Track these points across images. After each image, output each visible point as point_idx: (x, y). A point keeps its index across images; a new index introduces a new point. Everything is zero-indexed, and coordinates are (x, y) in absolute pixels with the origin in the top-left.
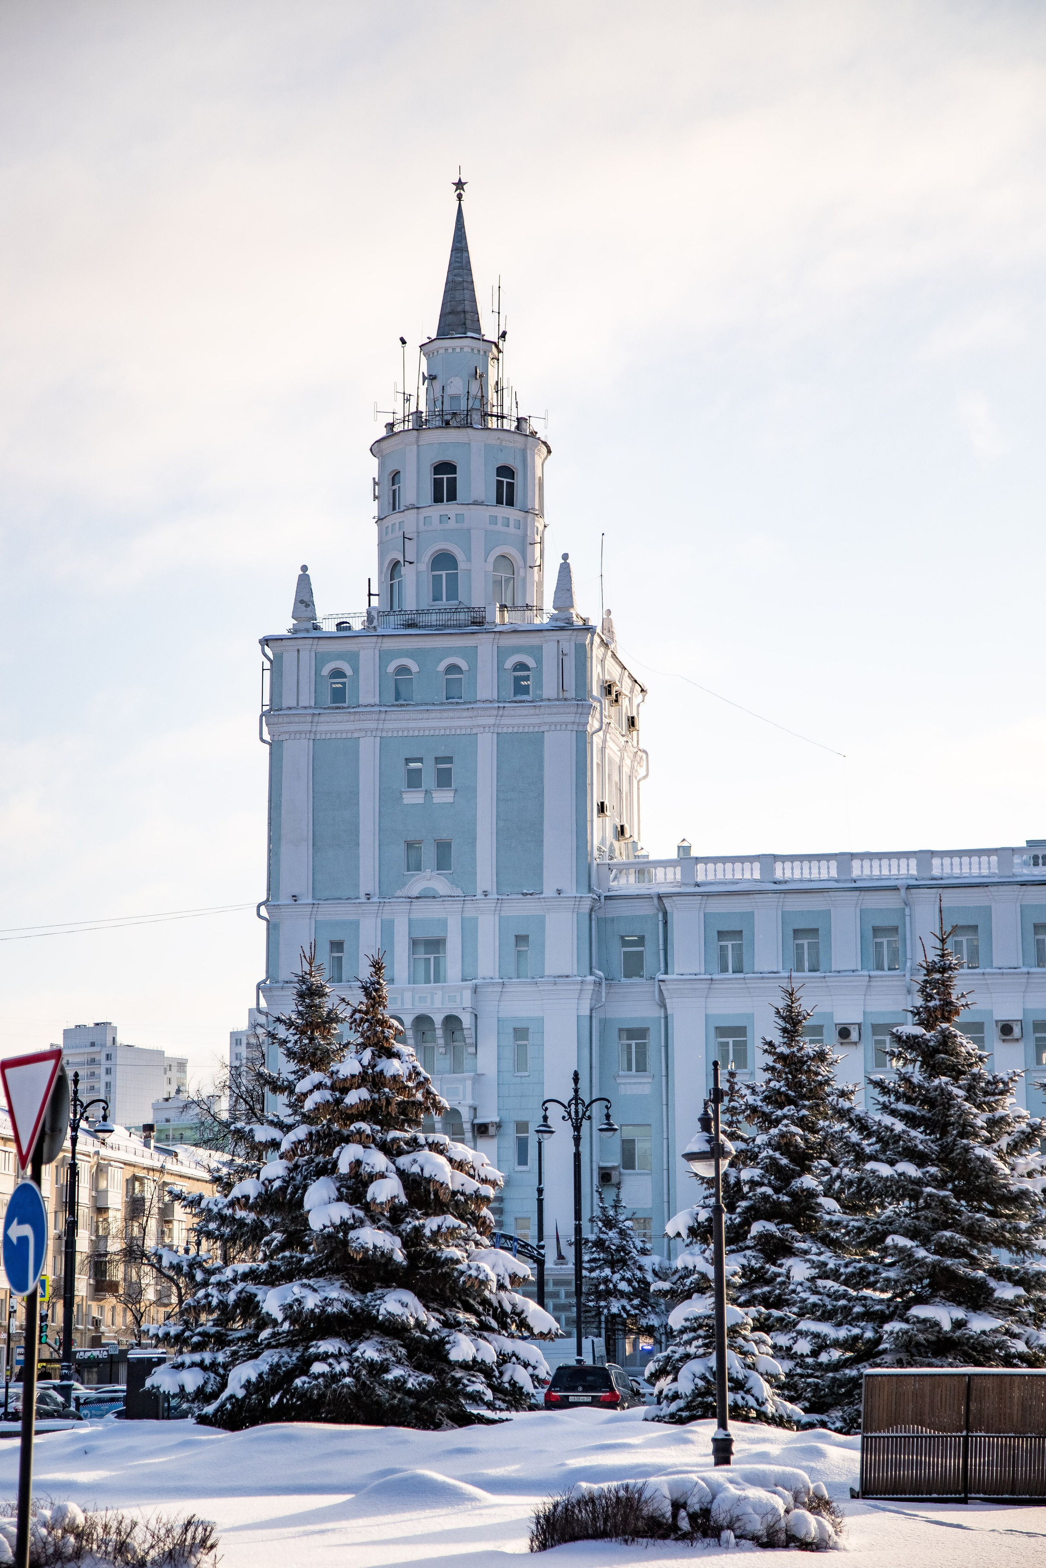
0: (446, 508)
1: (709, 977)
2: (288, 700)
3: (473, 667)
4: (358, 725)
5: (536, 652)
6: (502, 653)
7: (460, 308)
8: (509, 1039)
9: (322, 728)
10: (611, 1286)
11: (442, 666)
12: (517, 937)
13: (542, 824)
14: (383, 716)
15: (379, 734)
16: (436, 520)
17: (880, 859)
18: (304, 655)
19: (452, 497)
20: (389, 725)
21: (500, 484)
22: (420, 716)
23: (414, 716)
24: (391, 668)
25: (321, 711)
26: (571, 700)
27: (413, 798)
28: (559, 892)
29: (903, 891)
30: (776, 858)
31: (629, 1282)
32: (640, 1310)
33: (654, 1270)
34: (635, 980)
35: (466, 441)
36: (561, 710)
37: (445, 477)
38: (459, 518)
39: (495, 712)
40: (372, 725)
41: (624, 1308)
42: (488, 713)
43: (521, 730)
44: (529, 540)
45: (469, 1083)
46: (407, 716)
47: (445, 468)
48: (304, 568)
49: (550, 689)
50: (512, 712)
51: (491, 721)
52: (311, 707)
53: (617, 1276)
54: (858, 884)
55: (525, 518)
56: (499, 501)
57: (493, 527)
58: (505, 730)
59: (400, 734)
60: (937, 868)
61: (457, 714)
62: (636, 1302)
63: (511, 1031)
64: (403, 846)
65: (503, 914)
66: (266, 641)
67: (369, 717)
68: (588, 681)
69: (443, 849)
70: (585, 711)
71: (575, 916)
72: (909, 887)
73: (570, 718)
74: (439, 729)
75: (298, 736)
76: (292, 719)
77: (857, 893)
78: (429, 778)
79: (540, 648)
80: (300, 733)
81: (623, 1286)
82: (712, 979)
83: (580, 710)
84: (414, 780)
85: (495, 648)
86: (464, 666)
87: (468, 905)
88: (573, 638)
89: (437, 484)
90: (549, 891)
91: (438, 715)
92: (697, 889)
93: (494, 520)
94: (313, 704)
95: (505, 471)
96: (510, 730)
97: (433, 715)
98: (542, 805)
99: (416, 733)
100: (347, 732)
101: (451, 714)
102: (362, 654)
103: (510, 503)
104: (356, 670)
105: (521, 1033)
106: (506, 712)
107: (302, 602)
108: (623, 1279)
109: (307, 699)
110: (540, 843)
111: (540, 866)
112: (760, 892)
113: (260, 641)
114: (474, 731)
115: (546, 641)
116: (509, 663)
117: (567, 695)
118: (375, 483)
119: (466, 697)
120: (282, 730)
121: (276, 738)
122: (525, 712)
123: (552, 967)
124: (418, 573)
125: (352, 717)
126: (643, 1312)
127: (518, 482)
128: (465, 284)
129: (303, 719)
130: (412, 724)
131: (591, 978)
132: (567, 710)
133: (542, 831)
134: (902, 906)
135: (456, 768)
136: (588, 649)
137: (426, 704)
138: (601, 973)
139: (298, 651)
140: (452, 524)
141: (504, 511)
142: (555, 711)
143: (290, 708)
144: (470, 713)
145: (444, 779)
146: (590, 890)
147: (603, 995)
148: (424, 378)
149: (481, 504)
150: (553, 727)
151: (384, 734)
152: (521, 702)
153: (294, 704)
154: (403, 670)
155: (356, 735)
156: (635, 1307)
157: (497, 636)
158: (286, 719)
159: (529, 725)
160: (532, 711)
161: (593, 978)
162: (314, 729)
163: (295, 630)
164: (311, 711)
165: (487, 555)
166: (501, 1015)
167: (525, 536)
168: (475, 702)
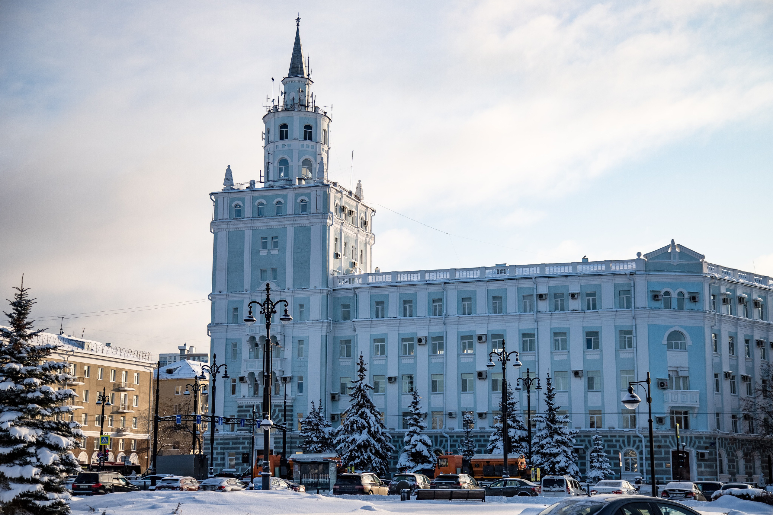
0: (285, 142)
1: (371, 319)
2: (220, 217)
3: (286, 202)
4: (244, 225)
5: (309, 195)
6: (297, 196)
7: (296, 66)
8: (296, 345)
9: (231, 227)
10: (310, 439)
11: (275, 202)
12: (300, 305)
13: (310, 261)
14: (253, 222)
15: (252, 228)
16: (280, 146)
17: (436, 273)
18: (226, 199)
19: (287, 137)
20: (255, 225)
21: (305, 132)
22: (266, 221)
23: (264, 221)
24: (256, 203)
25: (231, 220)
26: (321, 213)
27: (264, 253)
28: (315, 288)
29: (442, 285)
30: (398, 273)
31: (318, 438)
32: (322, 448)
33: (329, 433)
34: (347, 321)
35: (292, 116)
36: (317, 217)
37: (284, 130)
38: (289, 145)
39: (293, 219)
40: (249, 225)
41: (315, 447)
42: (290, 219)
43: (303, 225)
44: (318, 153)
45: (279, 362)
46: (261, 221)
47: (284, 126)
48: (229, 166)
49: (313, 210)
50: (299, 219)
51: (292, 222)
52: (227, 219)
53: (313, 435)
54: (428, 282)
55: (316, 145)
56: (305, 138)
57: (302, 148)
58: (297, 226)
59: (259, 228)
60: (457, 275)
61: (279, 220)
62: (320, 445)
63: (297, 341)
64: (259, 271)
65: (295, 296)
66: (212, 194)
67: (248, 222)
68: (328, 206)
69: (274, 271)
70: (326, 217)
71: (321, 297)
72: (445, 283)
73: (320, 220)
74: (273, 226)
75: (223, 230)
76: (221, 223)
77: (426, 286)
78: (270, 245)
79: (310, 194)
80: (224, 229)
81: (315, 439)
82: (372, 321)
83: (324, 217)
84: (264, 246)
85: (294, 194)
86: (283, 201)
87: (282, 293)
88: (322, 189)
89: (282, 133)
90: (311, 288)
91: (273, 220)
92: (368, 286)
93: (303, 146)
94: (228, 218)
95: (308, 127)
96: (299, 226)
97: (271, 221)
98: (310, 254)
99: (265, 228)
100: (240, 228)
101: (277, 220)
102: (246, 198)
103: (310, 139)
104: (244, 204)
105: (301, 342)
106: (297, 219)
107: (227, 179)
108: (316, 436)
109: (226, 216)
110: (309, 269)
111: (309, 278)
112: (390, 286)
113: (210, 194)
114: (286, 226)
115: (312, 191)
116: (299, 200)
117: (319, 212)
118: (263, 134)
119: (283, 213)
120: (217, 228)
121: (215, 231)
122: (304, 218)
123: (312, 317)
124: (274, 167)
125: (242, 222)
126: (323, 449)
127: (313, 131)
128: (298, 57)
129: (224, 224)
130: (263, 224)
131: (326, 321)
132: (319, 217)
133: (309, 264)
134: (442, 290)
135: (279, 240)
136: (328, 193)
137: (269, 216)
138: (331, 319)
139: (223, 197)
140: (286, 148)
141: (307, 142)
142: (314, 217)
143: (220, 220)
144: (284, 220)
145: (275, 245)
146: (327, 287)
147: (331, 327)
148: (282, 93)
149: (297, 139)
150: (314, 224)
151: (254, 229)
152: (303, 214)
153: (222, 218)
154: (261, 204)
155: (243, 229)
156: (319, 447)
157: (294, 189)
158: (218, 224)
159: (305, 223)
160: (306, 218)
161: (327, 320)
162: (228, 227)
163: (224, 190)
164: (227, 220)
165: (299, 159)
166: (294, 335)
167: (316, 152)
168: (286, 215)
